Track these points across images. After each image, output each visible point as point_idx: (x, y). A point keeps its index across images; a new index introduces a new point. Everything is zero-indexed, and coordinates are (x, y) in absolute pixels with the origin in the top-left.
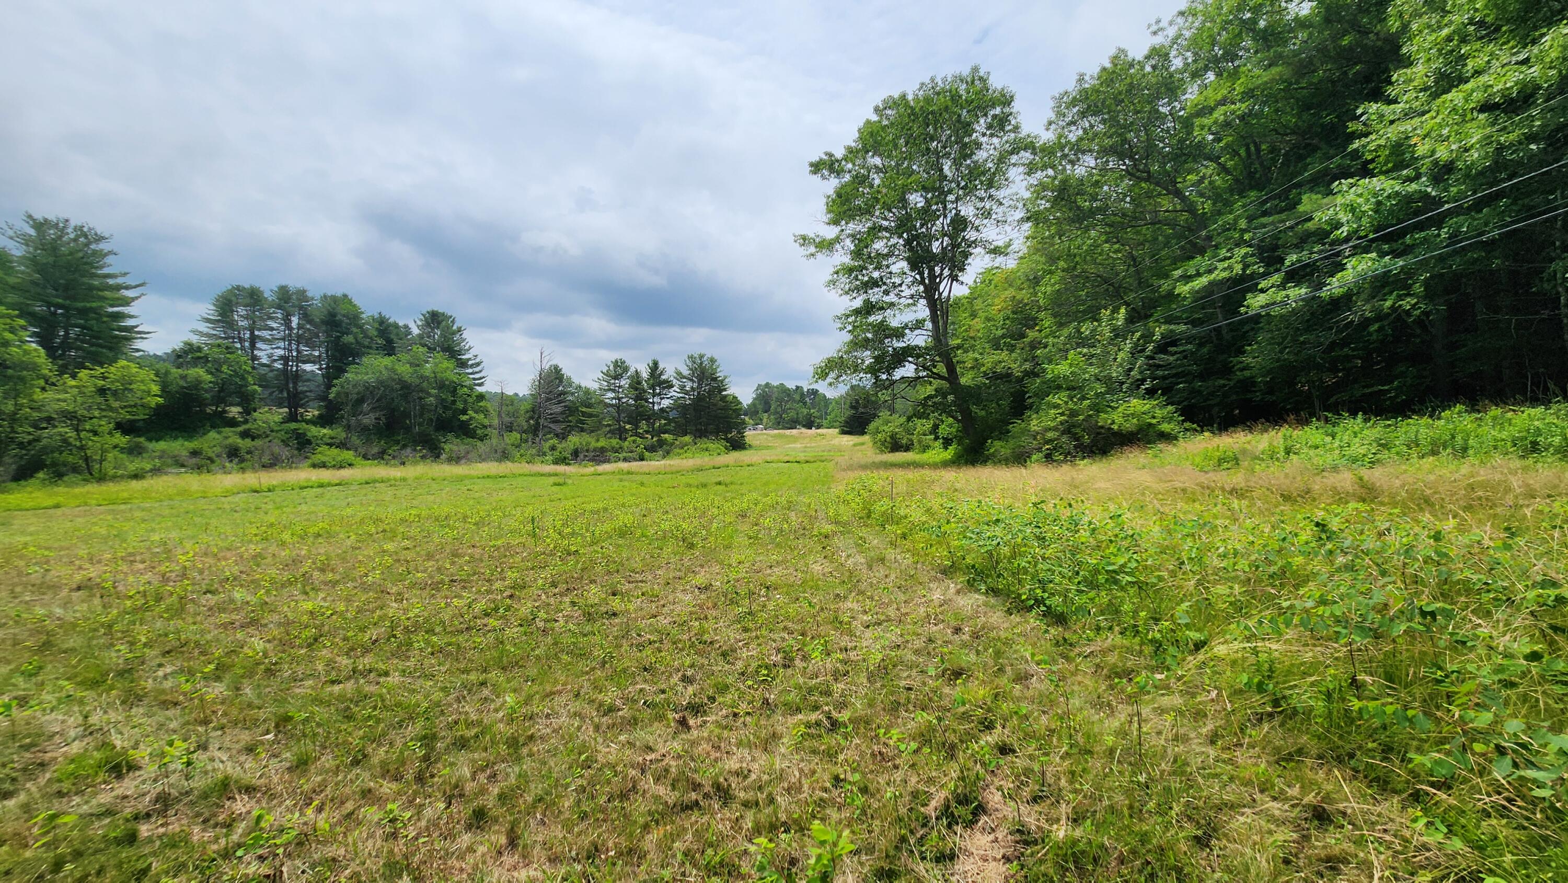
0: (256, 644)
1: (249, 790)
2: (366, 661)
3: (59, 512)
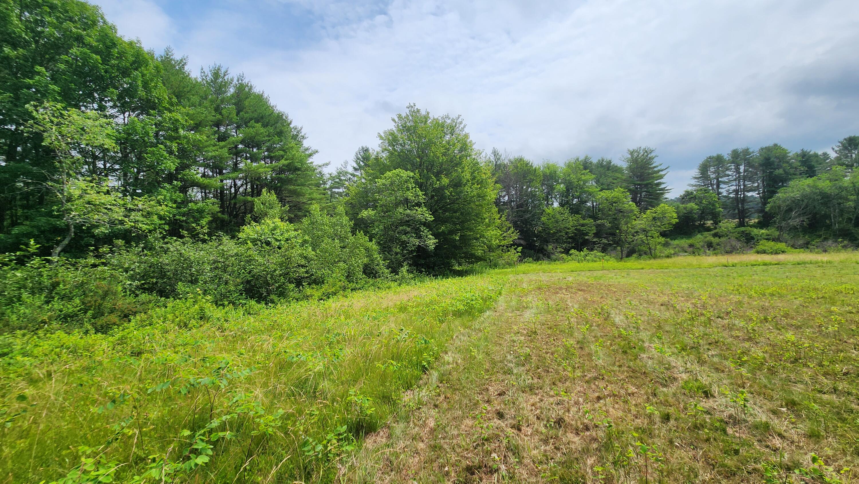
0: (758, 353)
1: (780, 435)
3: (643, 271)
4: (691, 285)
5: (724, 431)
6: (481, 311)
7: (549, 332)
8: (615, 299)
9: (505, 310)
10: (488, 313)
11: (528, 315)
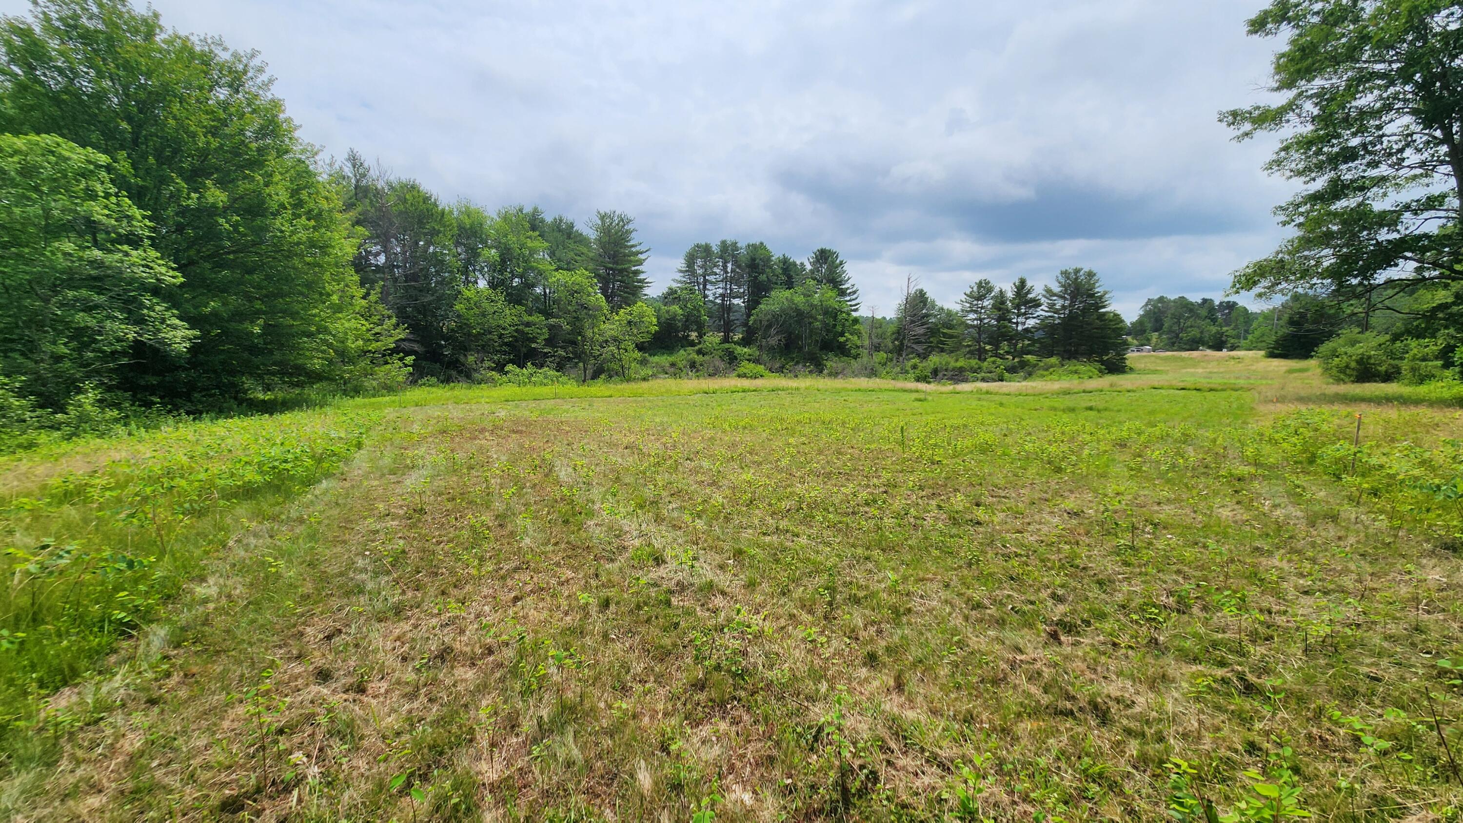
0: (718, 499)
1: (723, 593)
2: (783, 524)
3: (612, 399)
4: (665, 419)
5: (668, 603)
6: (309, 482)
7: (450, 506)
8: (565, 442)
9: (366, 476)
10: (325, 484)
11: (412, 482)
